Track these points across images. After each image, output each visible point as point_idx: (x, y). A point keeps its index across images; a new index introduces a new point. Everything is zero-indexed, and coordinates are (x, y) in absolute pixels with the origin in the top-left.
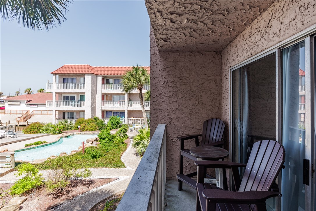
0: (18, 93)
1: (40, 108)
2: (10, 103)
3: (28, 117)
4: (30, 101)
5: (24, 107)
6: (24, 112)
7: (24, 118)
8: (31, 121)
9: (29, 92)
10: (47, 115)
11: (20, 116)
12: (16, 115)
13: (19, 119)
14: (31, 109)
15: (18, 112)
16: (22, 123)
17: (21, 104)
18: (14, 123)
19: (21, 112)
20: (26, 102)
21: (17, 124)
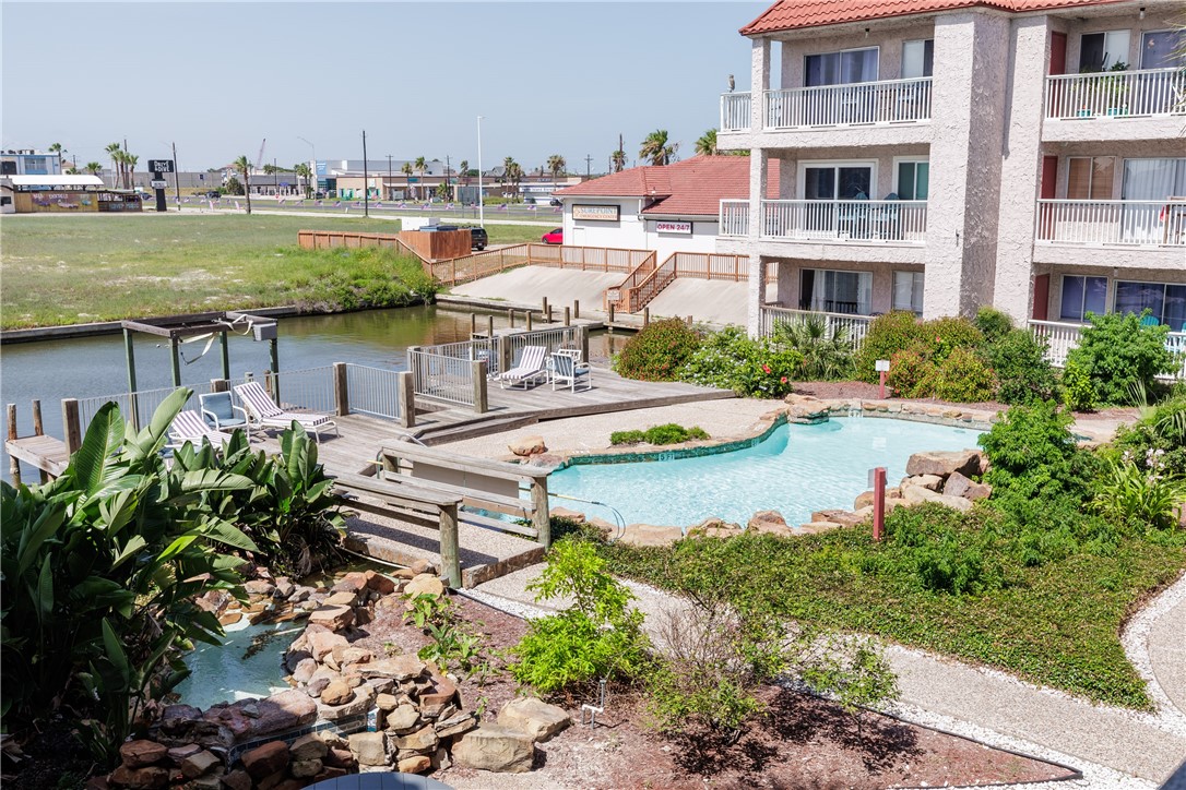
0: (619, 157)
1: (703, 242)
2: (580, 213)
3: (650, 288)
4: (657, 201)
5: (632, 234)
6: (637, 261)
7: (635, 293)
8: (663, 308)
9: (658, 149)
10: (733, 284)
11: (619, 278)
12: (603, 273)
13: (614, 296)
14: (665, 246)
15: (614, 260)
16: (625, 318)
17: (622, 217)
18: (596, 312)
19: (621, 259)
20: (641, 205)
21: (602, 316)
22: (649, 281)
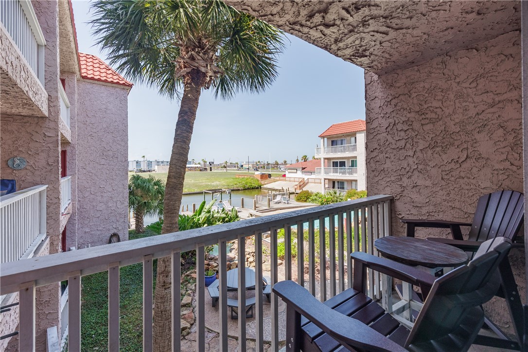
0: (297, 160)
1: (313, 176)
2: (289, 171)
3: (303, 185)
4: (304, 168)
5: (299, 175)
6: (300, 180)
7: (300, 186)
8: (305, 189)
9: (305, 159)
10: (320, 184)
11: (297, 183)
12: (294, 182)
13: (296, 187)
14: (306, 177)
15: (296, 180)
16: (298, 191)
17: (297, 172)
18: (292, 190)
19: (297, 180)
20: (301, 169)
21: (294, 191)
22: (303, 184)
